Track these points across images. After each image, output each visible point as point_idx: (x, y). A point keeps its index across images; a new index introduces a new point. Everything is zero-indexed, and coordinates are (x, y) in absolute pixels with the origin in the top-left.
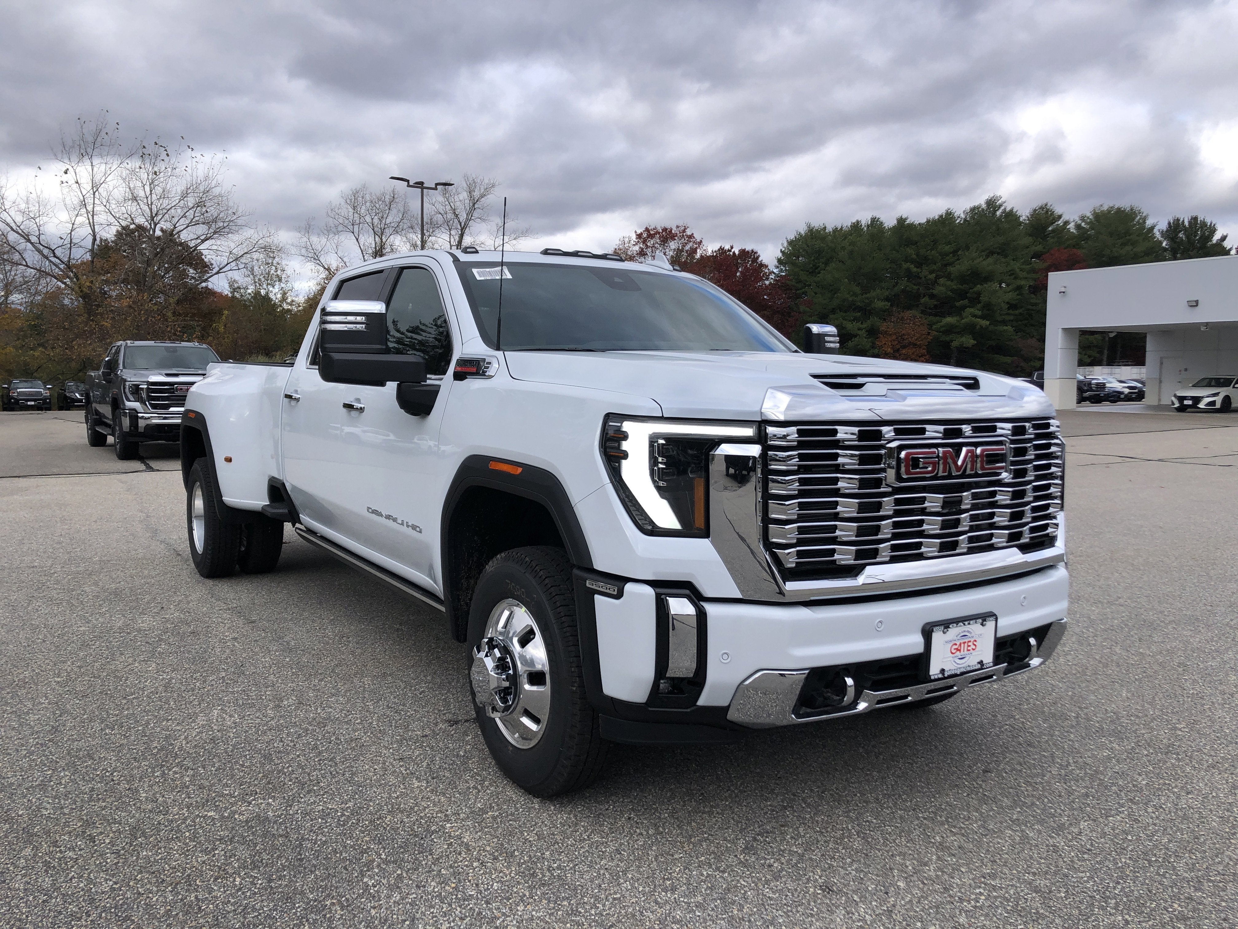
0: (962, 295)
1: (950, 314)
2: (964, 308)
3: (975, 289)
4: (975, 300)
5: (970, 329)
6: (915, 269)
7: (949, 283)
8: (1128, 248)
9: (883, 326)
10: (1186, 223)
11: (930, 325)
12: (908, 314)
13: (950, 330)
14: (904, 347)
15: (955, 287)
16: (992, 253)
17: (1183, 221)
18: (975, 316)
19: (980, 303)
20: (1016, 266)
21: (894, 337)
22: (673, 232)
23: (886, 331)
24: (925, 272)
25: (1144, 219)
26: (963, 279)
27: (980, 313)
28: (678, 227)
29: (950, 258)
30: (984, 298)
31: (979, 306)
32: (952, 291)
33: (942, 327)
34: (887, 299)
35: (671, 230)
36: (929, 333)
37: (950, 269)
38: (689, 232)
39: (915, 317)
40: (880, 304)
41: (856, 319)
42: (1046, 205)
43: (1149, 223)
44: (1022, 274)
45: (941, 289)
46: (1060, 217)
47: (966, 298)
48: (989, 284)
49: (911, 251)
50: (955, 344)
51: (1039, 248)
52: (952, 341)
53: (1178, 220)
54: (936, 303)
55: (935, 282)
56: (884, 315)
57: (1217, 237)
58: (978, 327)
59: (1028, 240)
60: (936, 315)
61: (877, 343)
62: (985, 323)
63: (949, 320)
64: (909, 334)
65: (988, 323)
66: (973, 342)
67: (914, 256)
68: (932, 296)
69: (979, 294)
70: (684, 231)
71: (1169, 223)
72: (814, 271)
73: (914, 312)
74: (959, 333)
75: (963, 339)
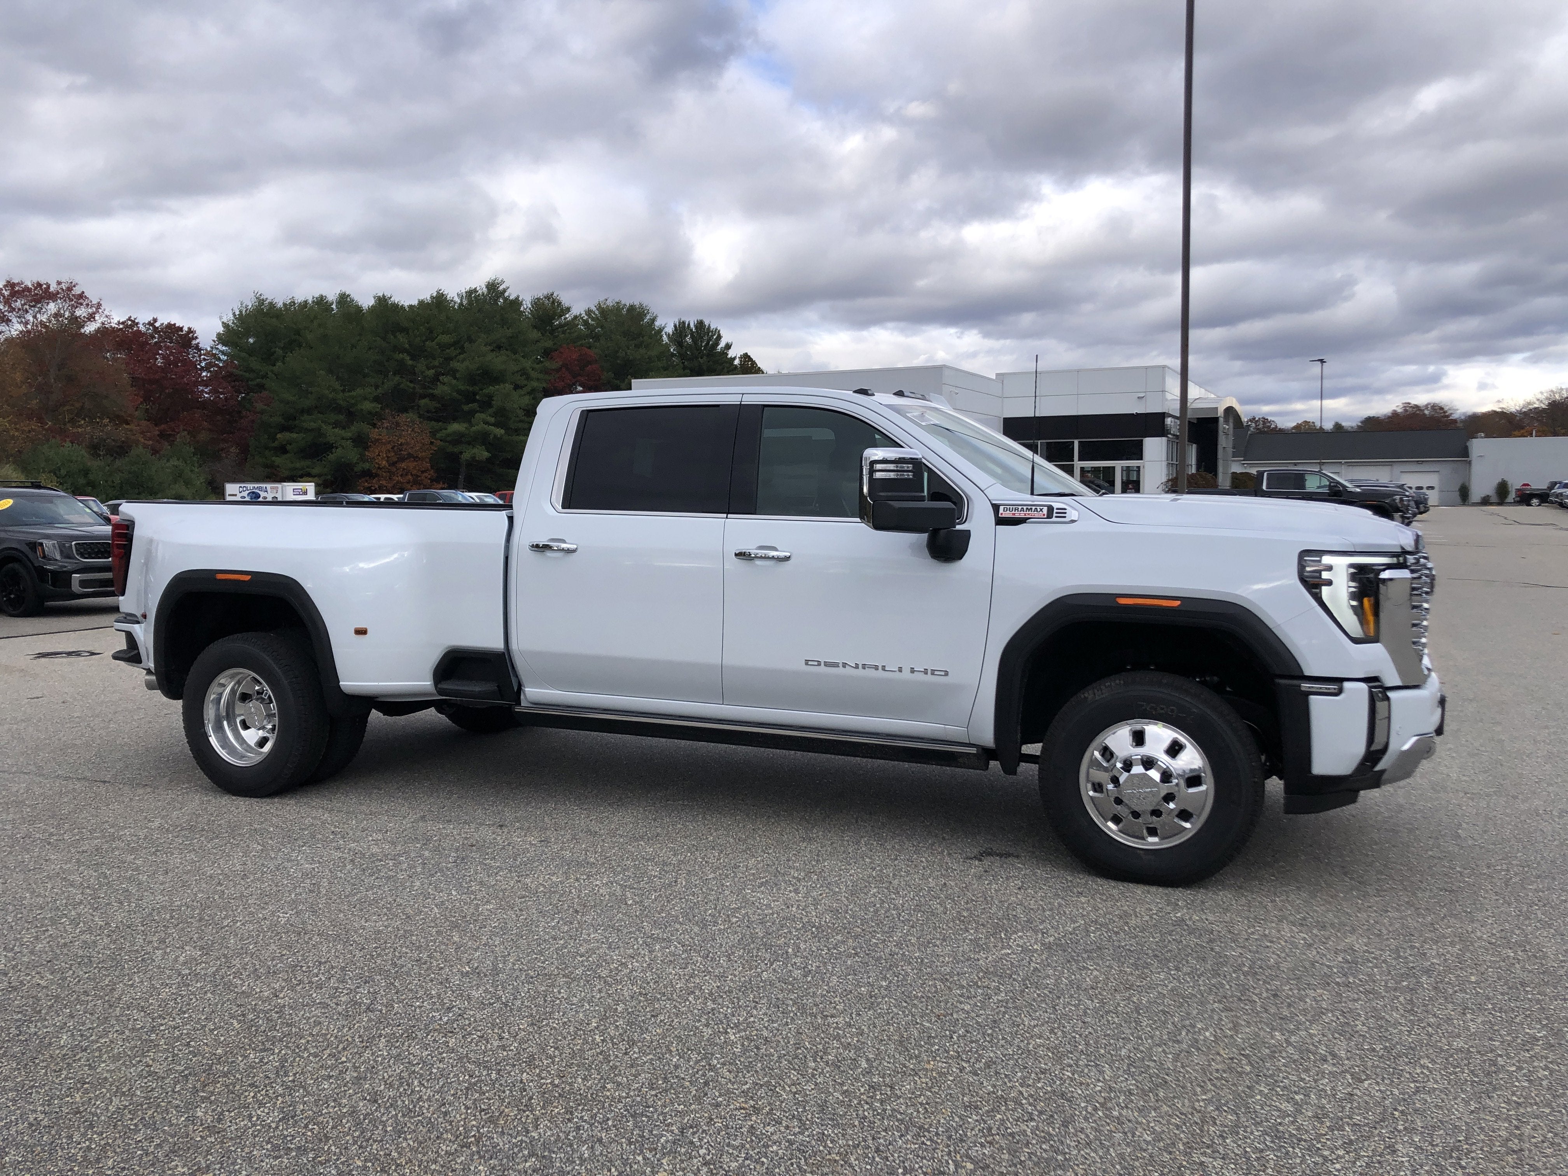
0: (470, 397)
1: (455, 419)
2: (472, 413)
3: (486, 391)
4: (486, 404)
5: (483, 439)
6: (410, 362)
7: (454, 382)
8: (642, 351)
9: (374, 434)
10: (692, 325)
11: (433, 434)
12: (403, 418)
13: (459, 439)
14: (402, 459)
15: (462, 388)
16: (499, 347)
17: (689, 324)
18: (486, 423)
19: (492, 407)
20: (527, 364)
21: (389, 447)
22: (52, 289)
23: (378, 439)
24: (421, 366)
25: (653, 320)
26: (472, 379)
27: (492, 420)
28: (59, 283)
29: (451, 352)
30: (496, 403)
31: (491, 411)
32: (459, 392)
33: (448, 435)
34: (376, 399)
35: (48, 286)
36: (432, 443)
37: (454, 364)
38: (77, 291)
39: (413, 421)
40: (367, 406)
41: (336, 425)
42: (552, 295)
43: (658, 323)
44: (533, 374)
45: (445, 388)
46: (568, 310)
47: (475, 401)
48: (502, 385)
49: (402, 339)
50: (466, 456)
51: (549, 344)
52: (461, 453)
53: (684, 323)
54: (438, 405)
55: (436, 379)
56: (373, 419)
57: (722, 344)
58: (492, 437)
59: (535, 334)
60: (438, 421)
61: (367, 453)
62: (500, 432)
63: (456, 427)
64: (407, 444)
65: (503, 431)
66: (486, 454)
67: (407, 346)
68: (432, 397)
69: (490, 397)
70: (70, 289)
71: (675, 326)
72: (269, 357)
73: (411, 416)
74: (469, 443)
75: (475, 450)
